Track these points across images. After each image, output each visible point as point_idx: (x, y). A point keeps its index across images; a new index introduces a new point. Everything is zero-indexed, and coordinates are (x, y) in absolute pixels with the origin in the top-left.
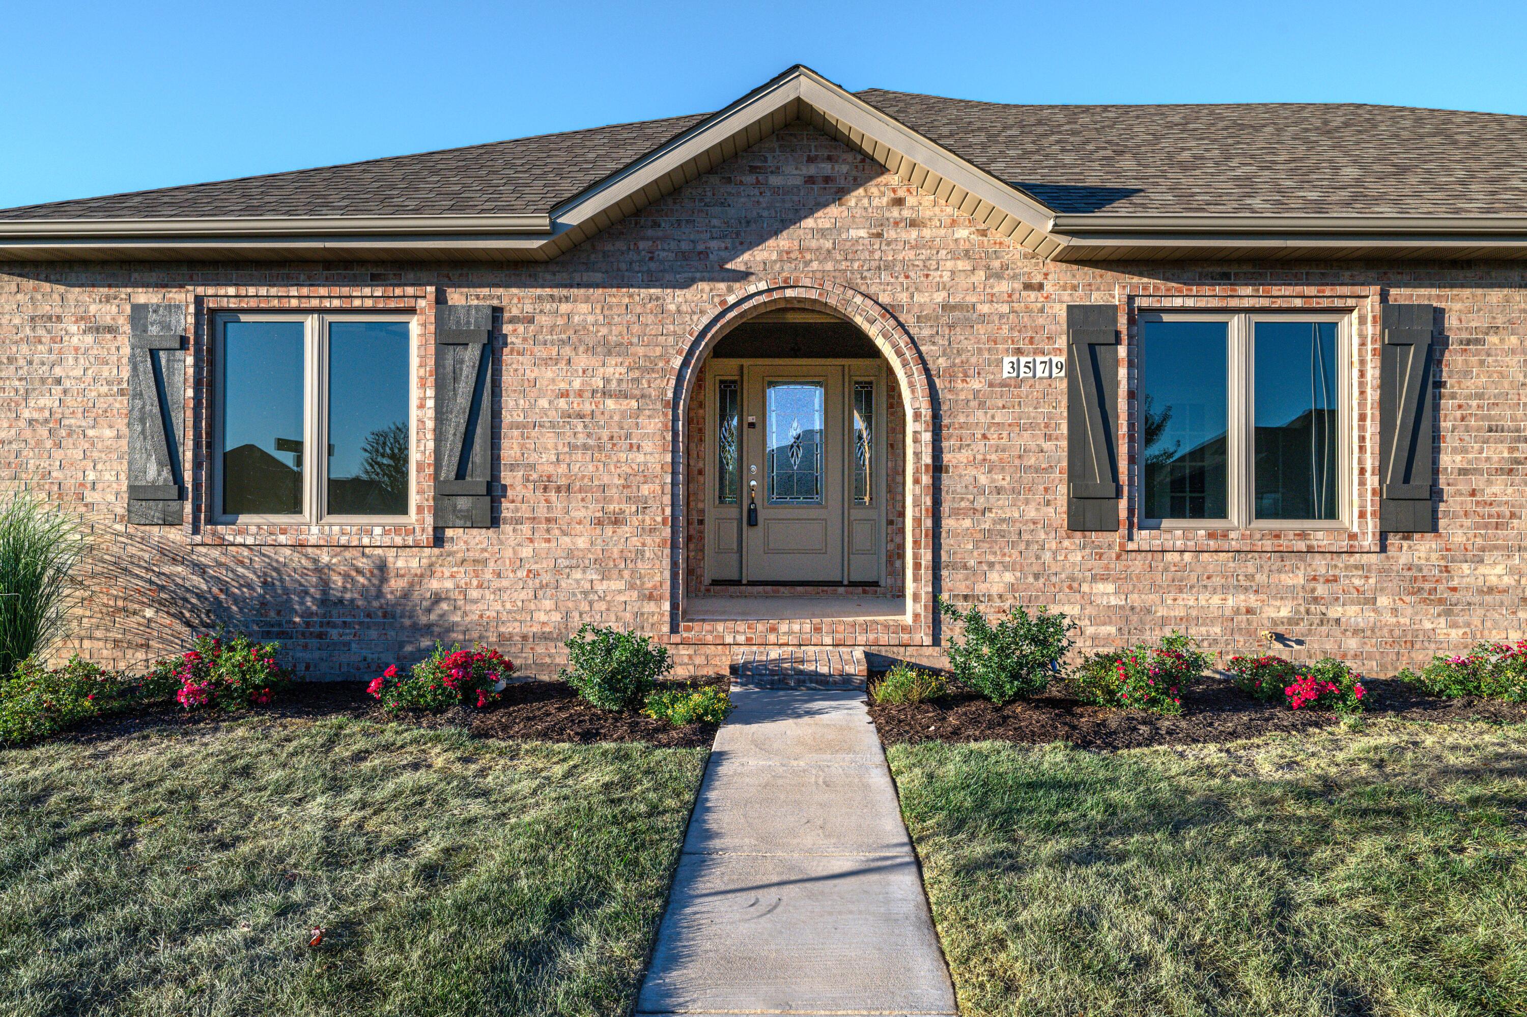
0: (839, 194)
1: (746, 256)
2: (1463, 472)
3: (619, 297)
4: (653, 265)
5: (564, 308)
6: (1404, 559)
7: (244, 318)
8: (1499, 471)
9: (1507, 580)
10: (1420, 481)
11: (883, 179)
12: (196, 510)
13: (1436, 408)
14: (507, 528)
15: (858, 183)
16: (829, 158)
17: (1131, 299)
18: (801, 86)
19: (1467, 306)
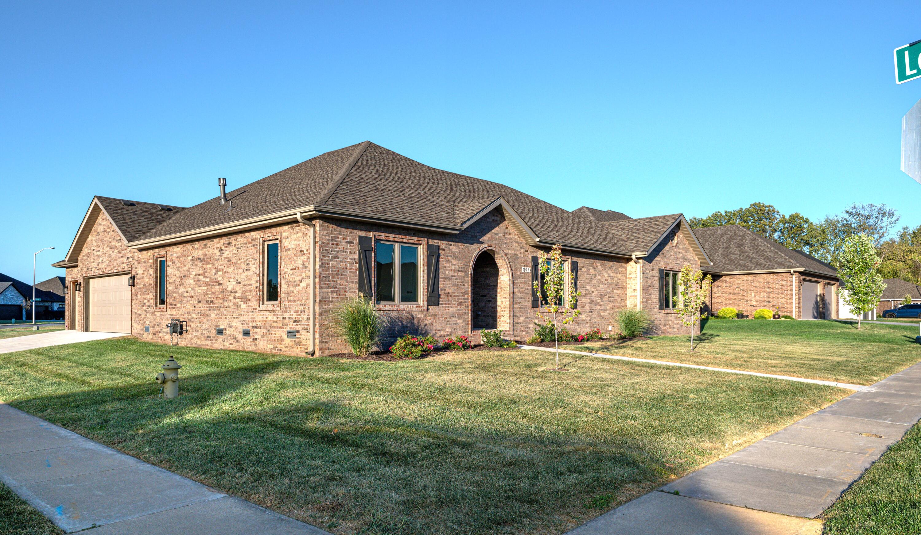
0: (498, 225)
2: (580, 296)
5: (451, 247)
6: (573, 314)
7: (382, 242)
9: (585, 318)
11: (505, 222)
13: (577, 283)
14: (441, 306)
15: (502, 222)
16: (496, 216)
17: (540, 255)
18: (501, 201)
19: (581, 262)
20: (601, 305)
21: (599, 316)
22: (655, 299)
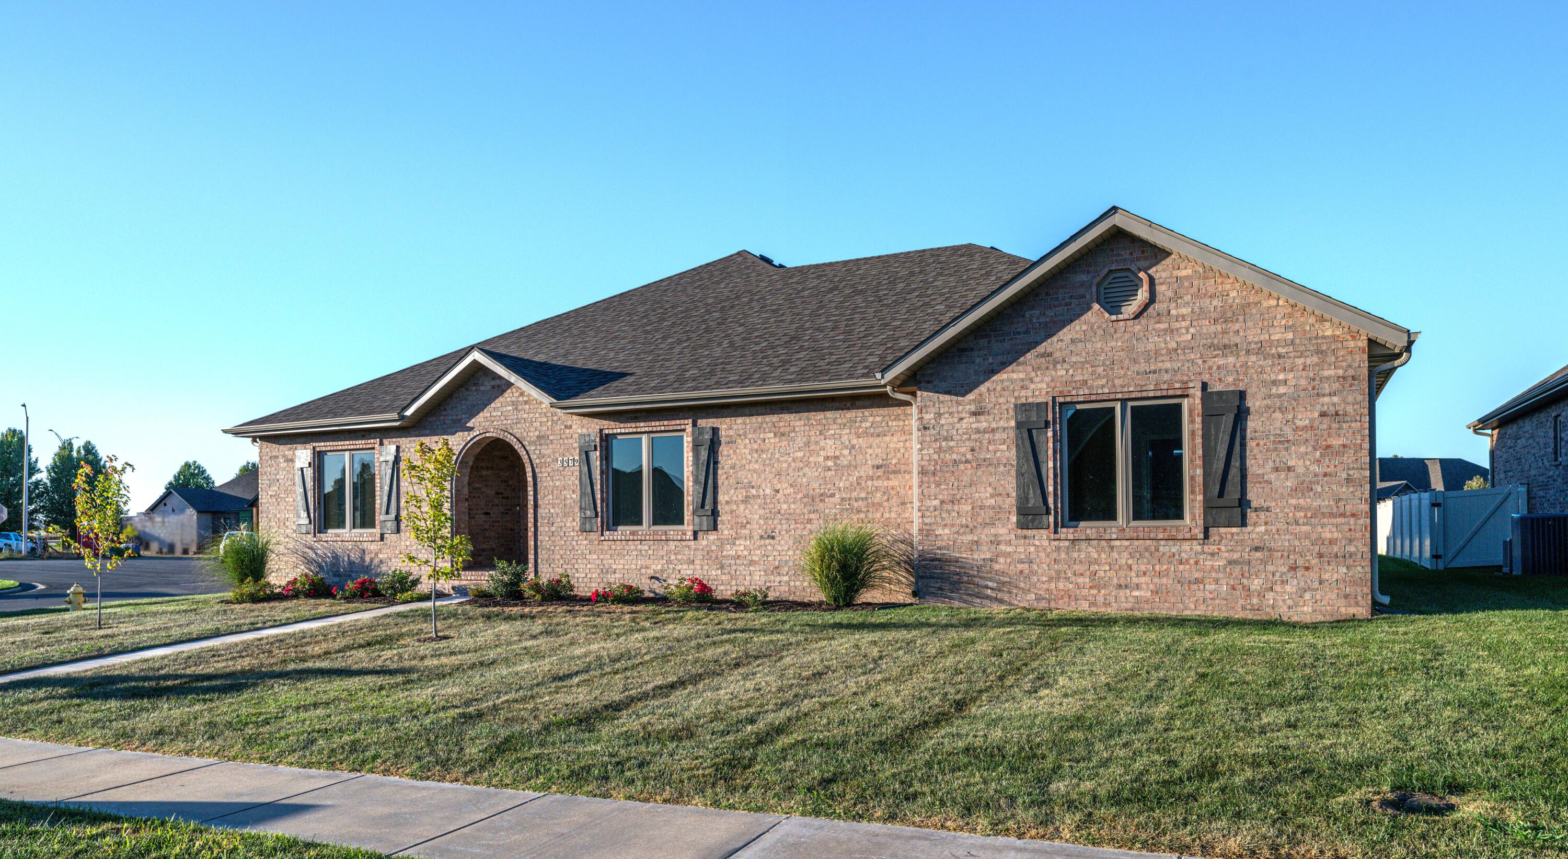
0: (503, 392)
1: (473, 420)
6: (704, 543)
7: (327, 454)
8: (742, 502)
9: (746, 553)
10: (708, 507)
12: (315, 528)
13: (715, 474)
14: (402, 534)
17: (601, 431)
18: (473, 355)
20: (809, 521)
22: (992, 496)
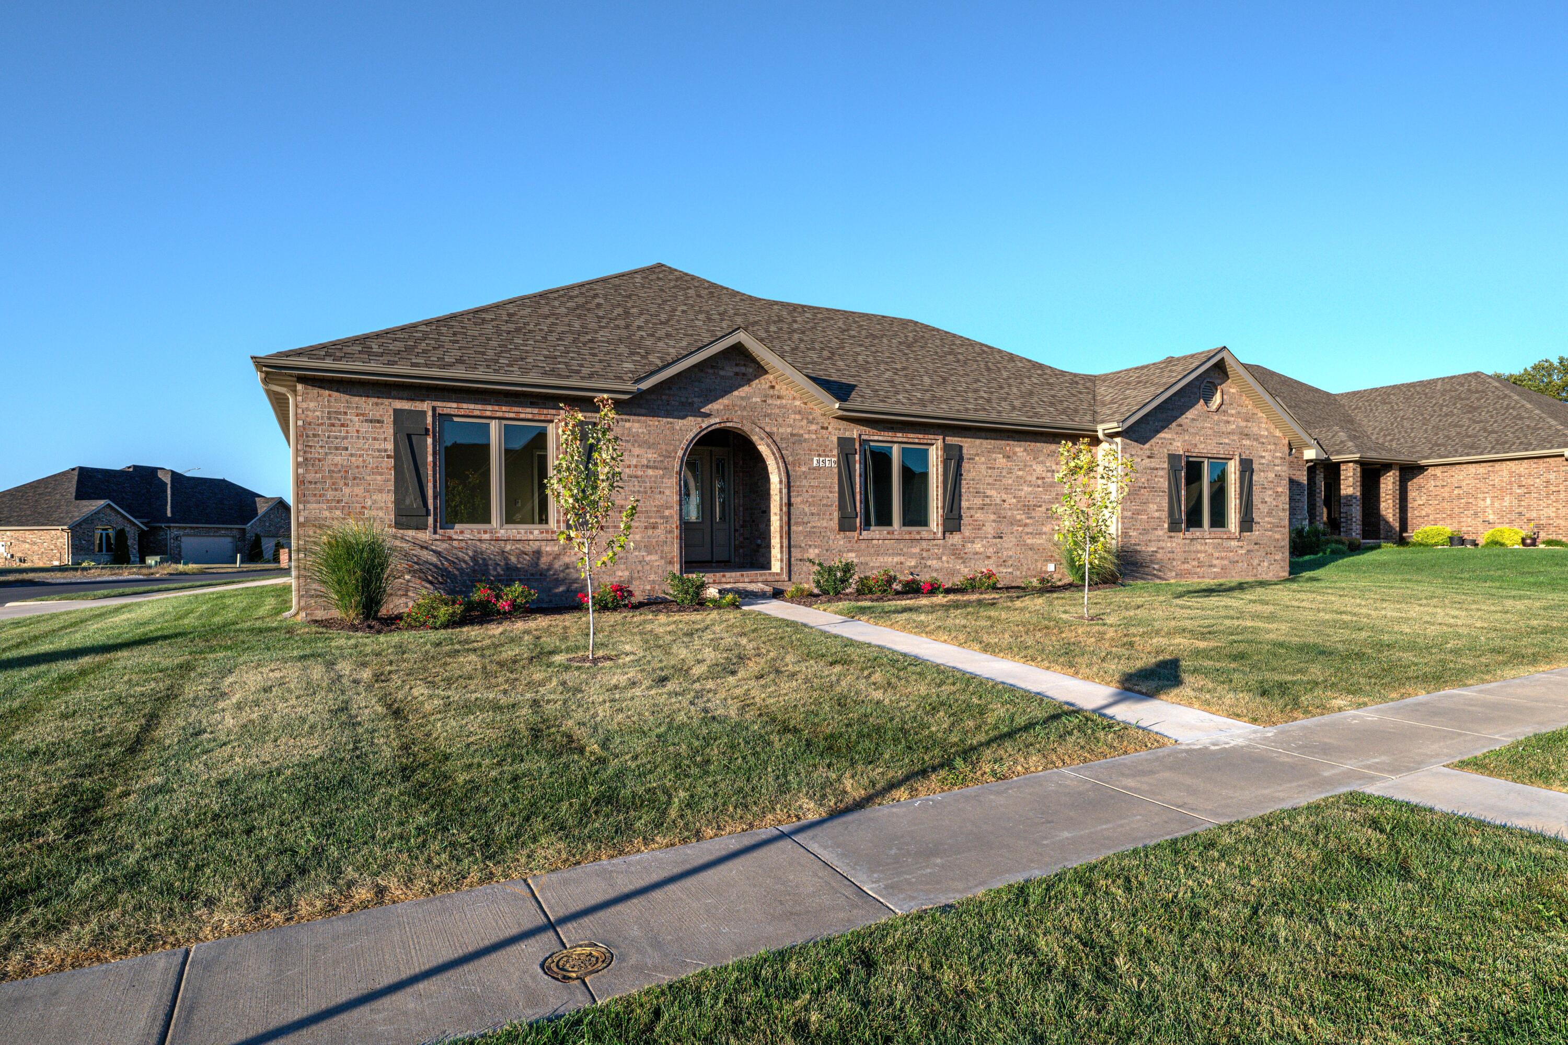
0: (749, 381)
1: (710, 406)
2: (968, 508)
3: (653, 422)
4: (669, 408)
5: (628, 425)
6: (950, 542)
7: (456, 419)
8: (979, 508)
9: (982, 550)
10: (955, 512)
11: (766, 376)
12: (435, 521)
13: (960, 484)
15: (756, 377)
16: (745, 365)
17: (860, 435)
18: (742, 337)
19: (969, 446)
20: (1026, 525)
21: (1021, 544)
22: (1157, 511)
